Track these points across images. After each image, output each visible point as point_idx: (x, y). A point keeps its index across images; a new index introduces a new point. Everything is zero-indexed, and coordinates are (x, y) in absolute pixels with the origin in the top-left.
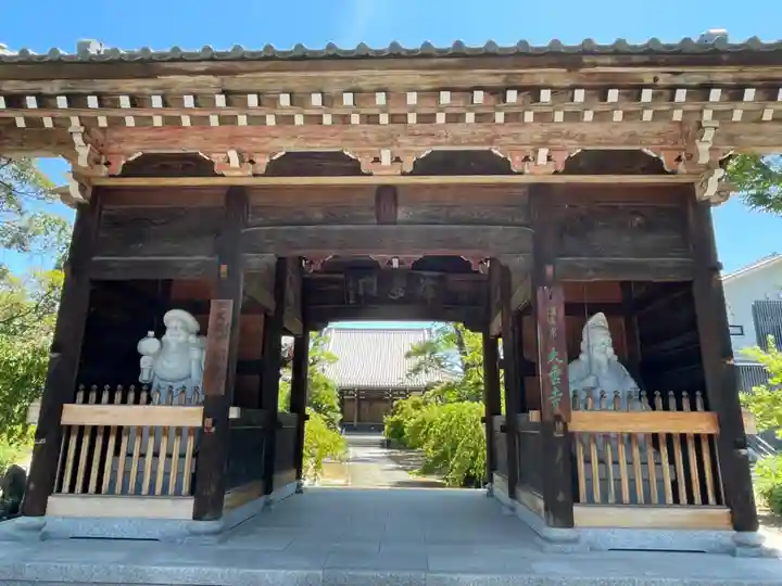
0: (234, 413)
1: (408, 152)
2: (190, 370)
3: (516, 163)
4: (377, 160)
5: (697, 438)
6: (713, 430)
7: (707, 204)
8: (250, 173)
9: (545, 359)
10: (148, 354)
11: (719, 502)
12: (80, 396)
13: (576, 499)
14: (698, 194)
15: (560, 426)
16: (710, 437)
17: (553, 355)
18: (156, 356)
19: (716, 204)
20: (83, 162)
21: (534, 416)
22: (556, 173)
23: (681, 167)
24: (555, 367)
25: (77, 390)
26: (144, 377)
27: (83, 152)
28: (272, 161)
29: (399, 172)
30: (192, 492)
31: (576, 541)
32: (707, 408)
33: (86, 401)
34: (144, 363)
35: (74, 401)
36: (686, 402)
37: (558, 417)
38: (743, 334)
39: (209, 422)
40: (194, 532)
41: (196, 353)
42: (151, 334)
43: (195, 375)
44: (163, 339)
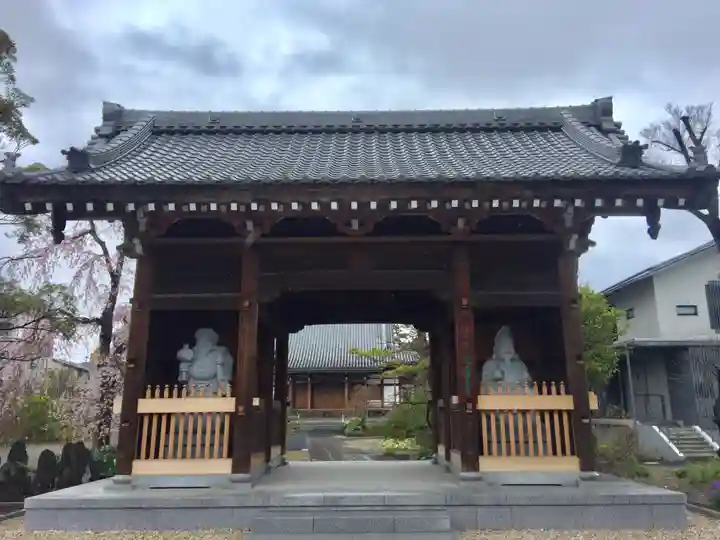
0: (256, 402)
2: (216, 371)
3: (444, 225)
4: (349, 224)
5: (560, 412)
6: (571, 407)
10: (187, 361)
11: (573, 453)
12: (149, 392)
14: (566, 247)
15: (470, 406)
16: (569, 412)
18: (192, 362)
20: (142, 228)
21: (455, 400)
23: (555, 229)
25: (145, 388)
26: (183, 377)
27: (143, 221)
29: (364, 233)
30: (230, 455)
31: (478, 479)
32: (567, 393)
33: (153, 396)
34: (183, 367)
35: (144, 397)
36: (554, 389)
37: (469, 401)
38: (696, 314)
39: (241, 409)
40: (234, 481)
41: (220, 359)
42: (187, 346)
43: (220, 375)
44: (195, 348)
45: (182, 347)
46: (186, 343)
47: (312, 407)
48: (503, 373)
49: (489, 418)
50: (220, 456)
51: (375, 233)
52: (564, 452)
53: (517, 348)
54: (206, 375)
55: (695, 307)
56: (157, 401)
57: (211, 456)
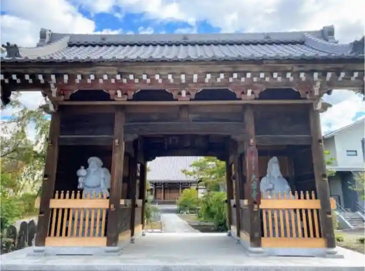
0: (122, 202)
1: (193, 90)
2: (100, 182)
3: (238, 94)
4: (180, 94)
5: (312, 210)
6: (319, 207)
7: (318, 112)
8: (126, 99)
9: (250, 178)
10: (82, 176)
11: (321, 236)
12: (57, 195)
13: (263, 236)
14: (314, 108)
15: (256, 206)
16: (317, 210)
17: (254, 176)
18: (86, 177)
19: (322, 112)
20: (54, 95)
21: (246, 202)
22: (256, 99)
23: (308, 97)
24: (254, 182)
25: (55, 193)
26: (80, 186)
27: (54, 91)
28: (135, 93)
29: (189, 99)
30: (105, 235)
32: (316, 198)
33: (59, 198)
34: (80, 180)
35: (54, 198)
36: (308, 195)
37: (255, 203)
38: (356, 155)
39: (112, 206)
40: (108, 252)
41: (103, 175)
42: (83, 167)
43: (102, 185)
44: (88, 169)
45: (79, 168)
46: (82, 165)
47: (164, 199)
48: (273, 186)
49: (267, 213)
50: (100, 235)
51: (196, 99)
52: (315, 236)
53: (282, 170)
54: (95, 185)
55: (356, 151)
56: (62, 200)
57: (94, 235)
